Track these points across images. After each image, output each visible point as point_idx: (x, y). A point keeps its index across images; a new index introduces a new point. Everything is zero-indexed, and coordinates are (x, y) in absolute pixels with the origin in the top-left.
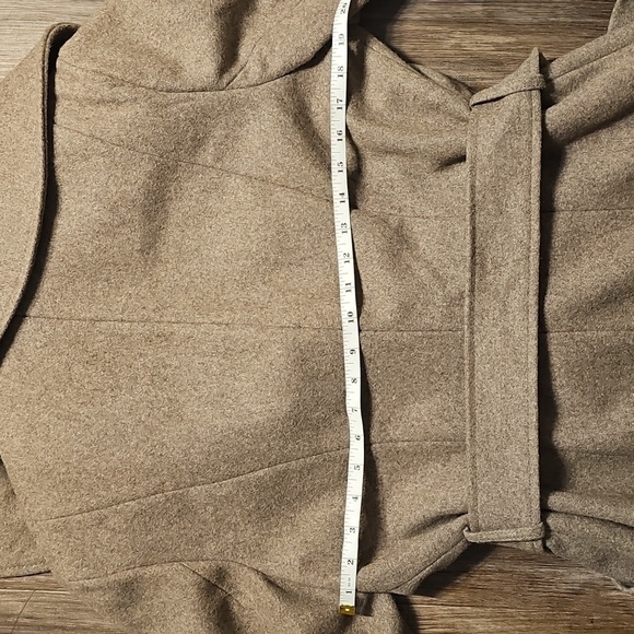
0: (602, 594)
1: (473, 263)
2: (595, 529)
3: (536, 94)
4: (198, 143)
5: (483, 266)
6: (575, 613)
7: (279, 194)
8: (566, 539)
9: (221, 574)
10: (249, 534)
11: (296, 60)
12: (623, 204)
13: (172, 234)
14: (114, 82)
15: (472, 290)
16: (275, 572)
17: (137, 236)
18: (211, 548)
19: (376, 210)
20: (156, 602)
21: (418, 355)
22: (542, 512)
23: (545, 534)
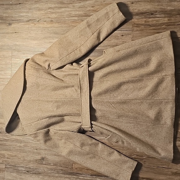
3: (87, 65)
8: (95, 129)
12: (102, 81)
22: (91, 124)
23: (92, 127)
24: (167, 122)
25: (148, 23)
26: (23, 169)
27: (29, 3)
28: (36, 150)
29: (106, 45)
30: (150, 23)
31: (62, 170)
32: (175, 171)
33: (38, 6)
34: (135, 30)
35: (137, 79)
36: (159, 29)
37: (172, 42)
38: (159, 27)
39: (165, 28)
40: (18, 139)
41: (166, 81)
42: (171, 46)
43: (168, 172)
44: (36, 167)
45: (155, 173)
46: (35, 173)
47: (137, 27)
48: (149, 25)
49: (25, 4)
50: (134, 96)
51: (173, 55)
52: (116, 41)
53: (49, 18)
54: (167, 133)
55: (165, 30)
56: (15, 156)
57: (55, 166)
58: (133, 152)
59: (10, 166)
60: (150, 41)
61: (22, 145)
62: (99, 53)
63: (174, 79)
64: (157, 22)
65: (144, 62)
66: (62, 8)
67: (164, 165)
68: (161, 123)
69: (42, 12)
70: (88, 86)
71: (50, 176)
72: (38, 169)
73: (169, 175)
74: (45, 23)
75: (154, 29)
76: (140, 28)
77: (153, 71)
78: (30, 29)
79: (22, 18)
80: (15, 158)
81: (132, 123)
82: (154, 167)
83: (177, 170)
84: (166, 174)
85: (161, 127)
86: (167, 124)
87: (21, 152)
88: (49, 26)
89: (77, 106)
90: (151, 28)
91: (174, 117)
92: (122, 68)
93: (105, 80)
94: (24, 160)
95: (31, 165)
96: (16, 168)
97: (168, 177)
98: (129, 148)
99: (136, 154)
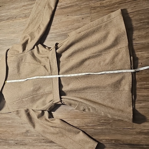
0: (74, 111)
1: (51, 69)
2: (67, 100)
3: (55, 48)
4: (22, 60)
5: (52, 70)
6: (71, 113)
7: (31, 64)
8: (64, 102)
9: (28, 110)
10: (31, 105)
11: (31, 49)
12: (68, 60)
13: (21, 70)
14: (12, 54)
15: (51, 73)
16: (33, 109)
17: (17, 71)
18: (26, 106)
19: (42, 64)
20: (21, 113)
21: (47, 81)
22: (61, 98)
23: (61, 101)
24: (125, 88)
25: (103, 5)
26: (13, 142)
27: (7, 4)
28: (21, 125)
29: (70, 28)
30: (105, 5)
31: (43, 140)
32: (139, 130)
33: (14, 6)
34: (92, 13)
35: (96, 54)
36: (113, 8)
37: (123, 19)
38: (113, 7)
39: (117, 7)
40: (7, 117)
41: (121, 53)
42: (123, 22)
43: (133, 132)
44: (23, 139)
45: (122, 134)
46: (22, 145)
47: (94, 10)
48: (104, 6)
49: (5, 6)
50: (96, 69)
51: (125, 30)
52: (78, 24)
53: (23, 14)
54: (126, 98)
55: (118, 8)
56: (6, 131)
57: (38, 137)
58: (101, 118)
59: (2, 141)
60: (106, 21)
61: (10, 121)
62: (65, 36)
63: (128, 50)
64: (110, 3)
65: (102, 39)
66: (33, 5)
67: (128, 126)
68: (120, 90)
69: (18, 10)
70: (57, 66)
71: (34, 146)
72: (24, 141)
73: (135, 135)
74: (21, 18)
75: (109, 9)
76: (97, 10)
77: (109, 46)
78: (10, 25)
79: (3, 18)
80: (6, 133)
81: (95, 92)
82: (120, 129)
83: (140, 130)
84: (131, 135)
85: (120, 93)
86: (125, 90)
87: (9, 128)
88: (24, 20)
89: (49, 84)
90: (106, 8)
91: (131, 83)
92: (84, 47)
93: (70, 59)
94: (13, 134)
95: (19, 138)
96: (7, 142)
97: (133, 136)
98: (97, 115)
99: (104, 119)
